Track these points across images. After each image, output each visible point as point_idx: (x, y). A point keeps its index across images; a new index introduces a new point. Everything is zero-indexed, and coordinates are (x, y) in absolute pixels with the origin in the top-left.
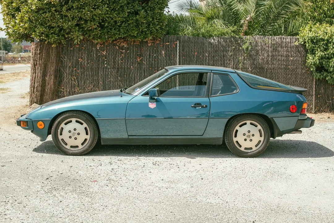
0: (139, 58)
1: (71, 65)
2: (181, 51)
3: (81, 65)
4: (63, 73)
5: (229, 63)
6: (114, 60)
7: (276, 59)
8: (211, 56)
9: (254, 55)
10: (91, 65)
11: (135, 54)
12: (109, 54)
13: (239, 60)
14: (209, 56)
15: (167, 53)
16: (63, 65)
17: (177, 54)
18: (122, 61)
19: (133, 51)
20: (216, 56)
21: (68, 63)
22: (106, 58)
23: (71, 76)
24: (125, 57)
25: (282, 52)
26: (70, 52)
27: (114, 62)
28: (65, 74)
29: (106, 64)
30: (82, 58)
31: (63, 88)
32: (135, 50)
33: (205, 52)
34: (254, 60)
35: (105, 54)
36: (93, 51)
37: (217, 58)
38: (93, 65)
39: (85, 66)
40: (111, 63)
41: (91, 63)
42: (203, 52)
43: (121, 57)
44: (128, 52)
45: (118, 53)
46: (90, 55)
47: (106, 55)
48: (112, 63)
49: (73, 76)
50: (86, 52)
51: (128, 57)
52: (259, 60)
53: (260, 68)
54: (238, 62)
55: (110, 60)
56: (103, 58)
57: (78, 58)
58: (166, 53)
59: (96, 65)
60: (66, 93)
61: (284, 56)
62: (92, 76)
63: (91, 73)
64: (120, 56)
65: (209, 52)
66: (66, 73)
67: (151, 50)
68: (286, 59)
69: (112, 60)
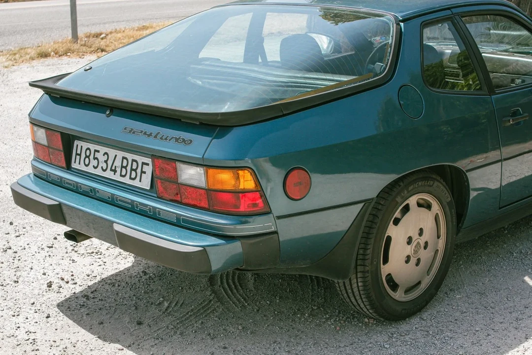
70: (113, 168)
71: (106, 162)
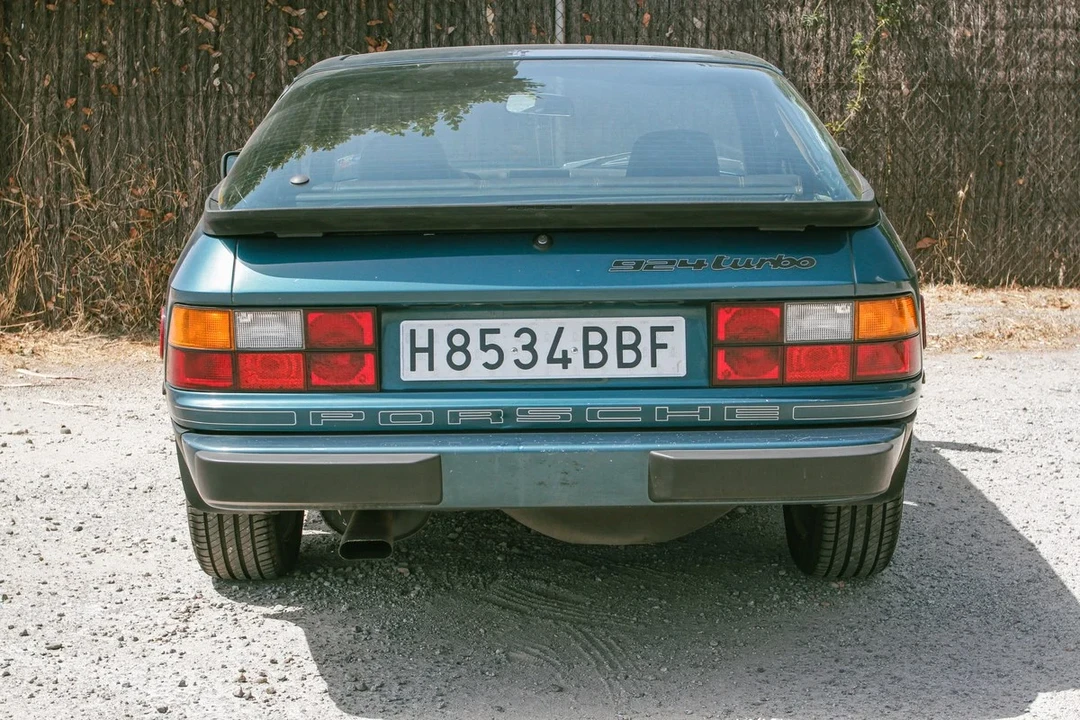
0: (373, 42)
1: (51, 83)
2: (576, 10)
3: (99, 85)
4: (13, 121)
5: (807, 64)
6: (255, 59)
7: (1029, 43)
8: (720, 28)
9: (923, 21)
10: (147, 84)
11: (353, 24)
12: (230, 29)
13: (855, 46)
14: (708, 29)
15: (507, 19)
16: (14, 84)
17: (554, 22)
18: (296, 59)
19: (347, 9)
20: (745, 28)
21: (37, 74)
22: (215, 49)
23: (55, 137)
24: (308, 41)
25: (1059, 8)
26: (44, 20)
27: (257, 66)
28: (22, 127)
29: (218, 74)
30: (101, 50)
31: (15, 191)
32: (353, 7)
33: (689, 12)
34: (925, 44)
35: (209, 26)
36: (155, 15)
37: (745, 41)
38: (156, 82)
39: (119, 87)
40: (242, 72)
41: (146, 74)
42: (682, 11)
43: (290, 42)
44: (321, 16)
45: (276, 22)
46: (139, 36)
47: (218, 33)
48: (247, 71)
49: (64, 135)
50: (123, 22)
51: (323, 38)
52: (946, 45)
53: (952, 85)
54: (850, 55)
55: (237, 57)
56: (206, 47)
57: (82, 50)
58: (502, 21)
59: (170, 81)
60: (31, 219)
61: (1065, 27)
62: (152, 133)
63: (149, 118)
64: (282, 35)
65: (709, 11)
66: (30, 121)
67: (432, 7)
68: (1075, 38)
69: (248, 58)
70: (558, 355)
71: (529, 347)
